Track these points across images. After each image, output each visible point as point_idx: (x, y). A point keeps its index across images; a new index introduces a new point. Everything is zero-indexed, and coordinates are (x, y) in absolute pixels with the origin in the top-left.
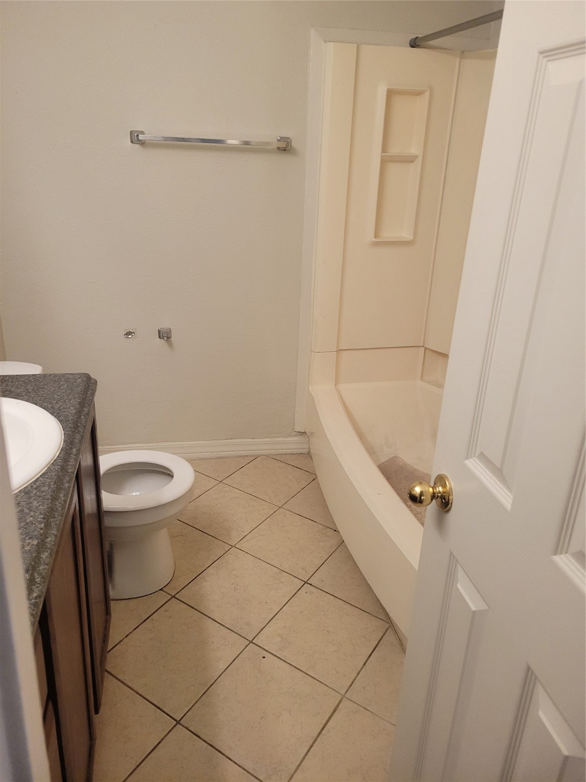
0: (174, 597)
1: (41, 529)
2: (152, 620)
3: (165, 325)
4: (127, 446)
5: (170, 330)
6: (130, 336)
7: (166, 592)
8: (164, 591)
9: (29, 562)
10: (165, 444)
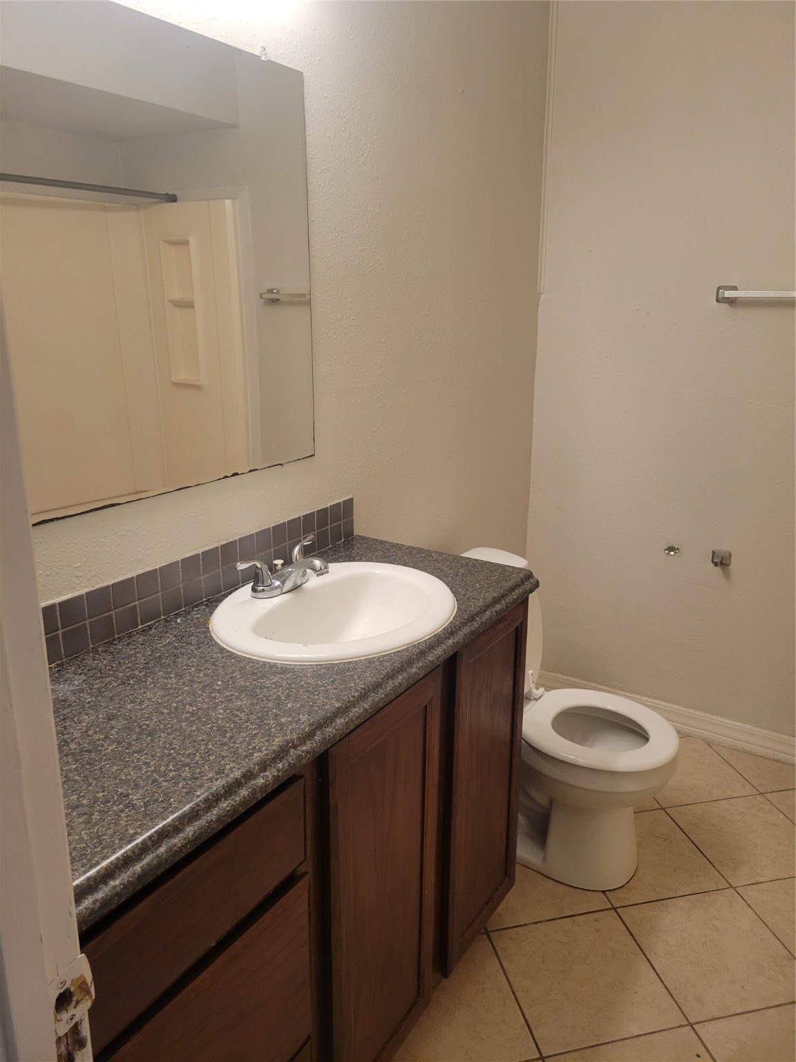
0: (615, 909)
1: (353, 697)
2: (574, 921)
3: (723, 547)
4: (645, 698)
5: (730, 554)
6: (672, 553)
7: (607, 898)
8: (605, 895)
9: (319, 719)
10: (696, 713)
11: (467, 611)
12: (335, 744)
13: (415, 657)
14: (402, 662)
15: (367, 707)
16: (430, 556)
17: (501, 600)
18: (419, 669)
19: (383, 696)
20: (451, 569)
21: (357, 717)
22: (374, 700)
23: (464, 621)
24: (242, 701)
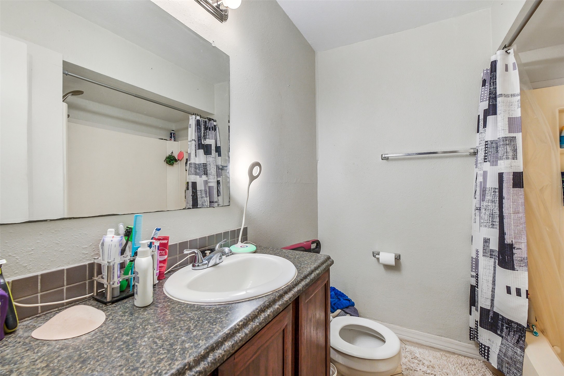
5: (400, 255)
11: (302, 273)
12: (224, 362)
13: (277, 298)
14: (270, 302)
15: (247, 332)
16: (282, 251)
17: (318, 268)
18: (280, 306)
19: (258, 324)
20: (292, 255)
21: (241, 340)
22: (252, 327)
23: (302, 278)
24: (164, 331)
